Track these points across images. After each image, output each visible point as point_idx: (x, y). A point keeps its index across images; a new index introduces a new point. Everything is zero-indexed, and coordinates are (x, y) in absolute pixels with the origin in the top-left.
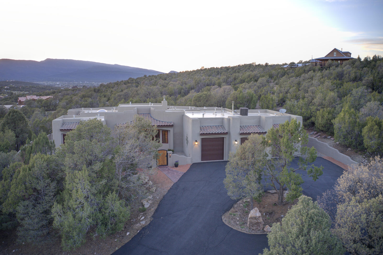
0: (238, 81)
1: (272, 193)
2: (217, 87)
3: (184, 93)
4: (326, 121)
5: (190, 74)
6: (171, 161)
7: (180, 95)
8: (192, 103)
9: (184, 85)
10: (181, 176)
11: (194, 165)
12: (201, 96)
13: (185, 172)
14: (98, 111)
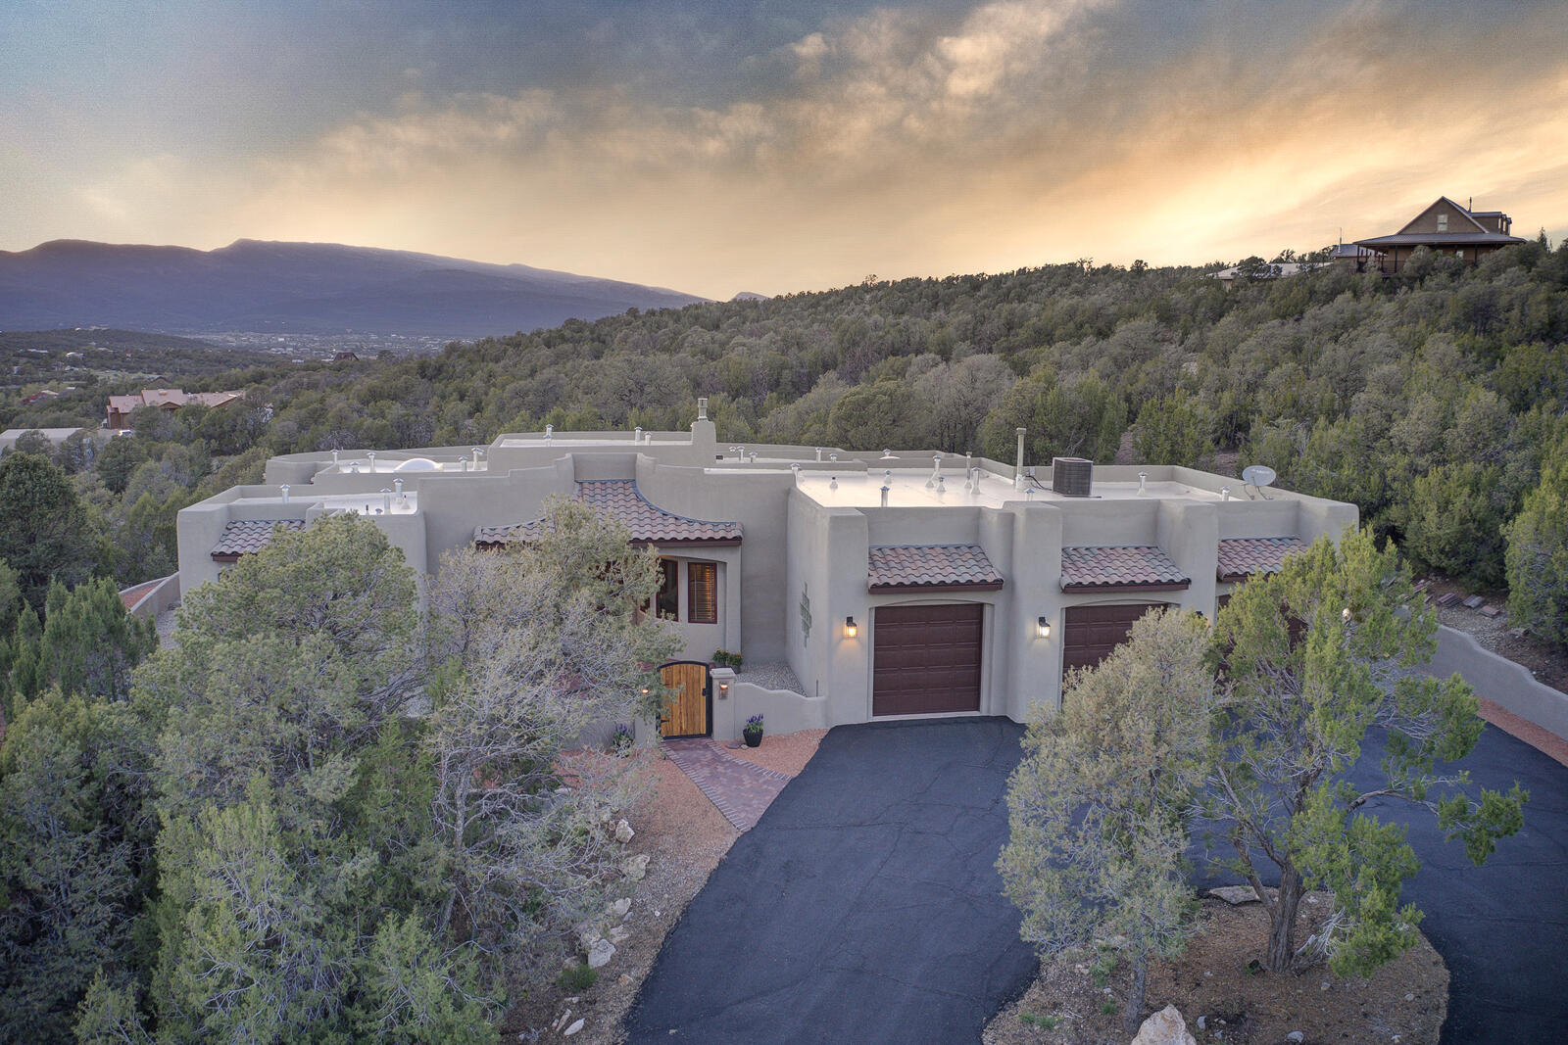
0: (1023, 334)
1: (1233, 901)
2: (934, 360)
3: (794, 384)
4: (1461, 524)
5: (818, 303)
6: (728, 719)
7: (775, 394)
8: (831, 428)
9: (794, 349)
10: (776, 794)
11: (840, 737)
12: (868, 401)
13: (796, 774)
14: (400, 466)
